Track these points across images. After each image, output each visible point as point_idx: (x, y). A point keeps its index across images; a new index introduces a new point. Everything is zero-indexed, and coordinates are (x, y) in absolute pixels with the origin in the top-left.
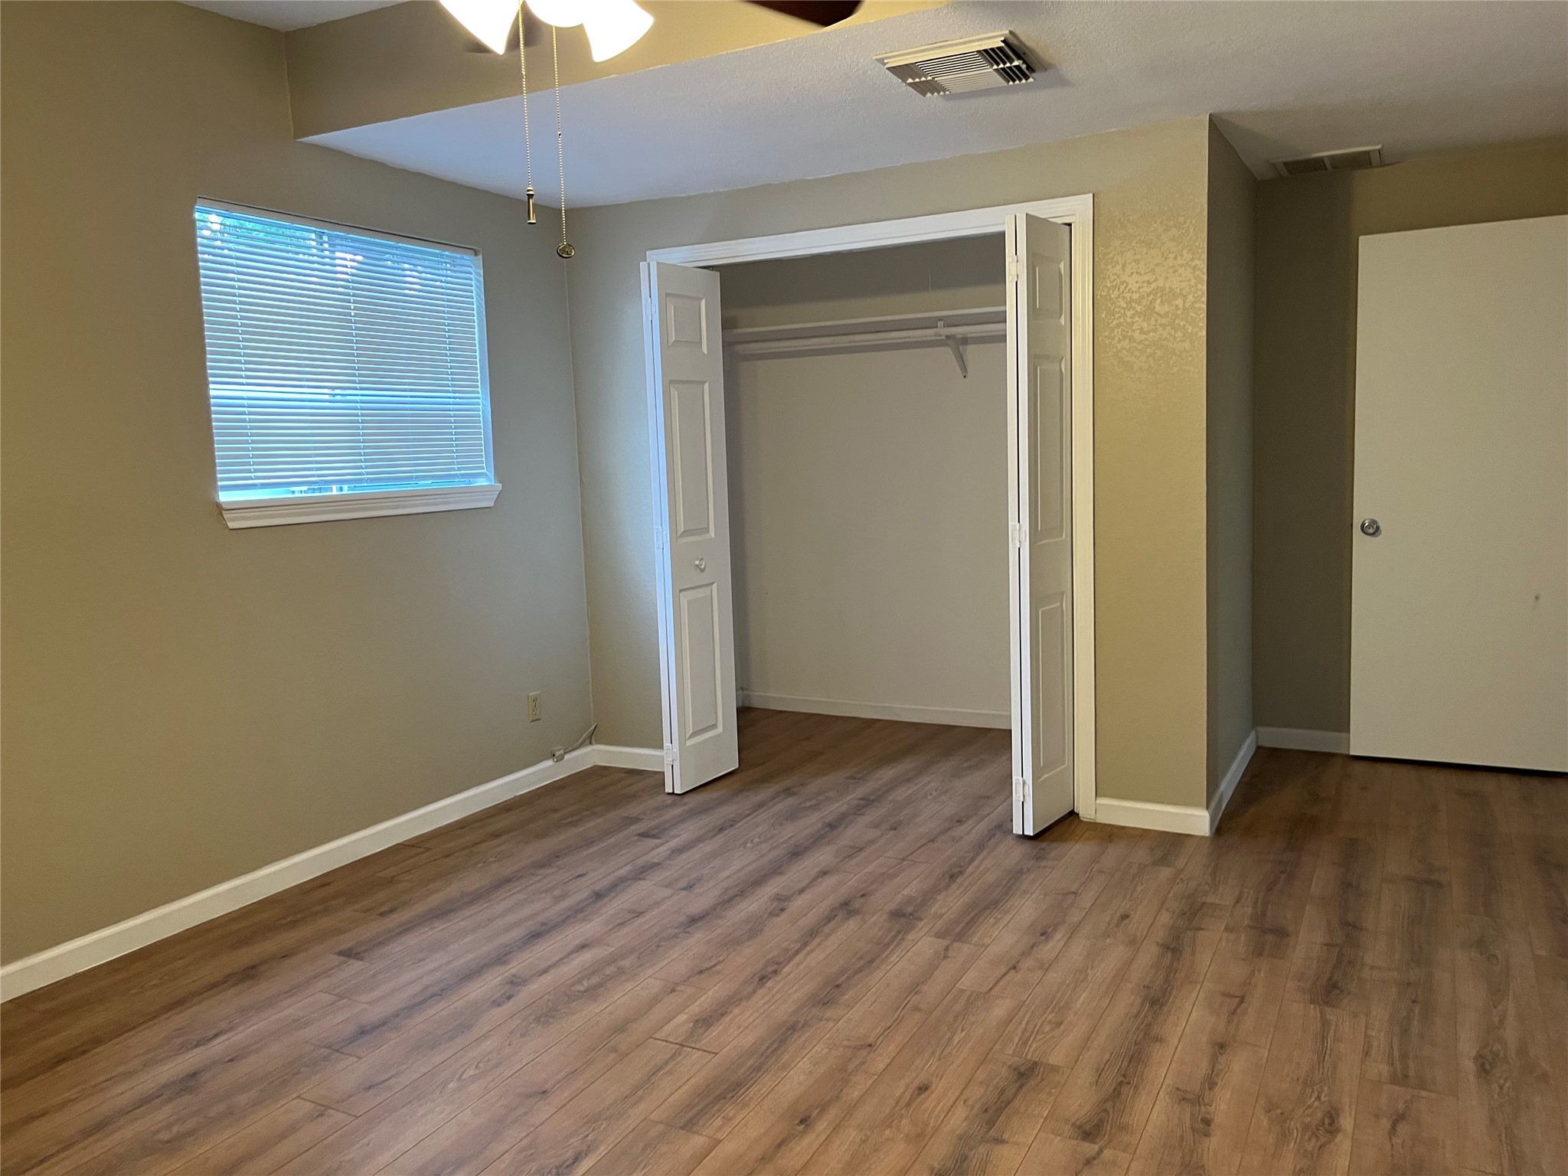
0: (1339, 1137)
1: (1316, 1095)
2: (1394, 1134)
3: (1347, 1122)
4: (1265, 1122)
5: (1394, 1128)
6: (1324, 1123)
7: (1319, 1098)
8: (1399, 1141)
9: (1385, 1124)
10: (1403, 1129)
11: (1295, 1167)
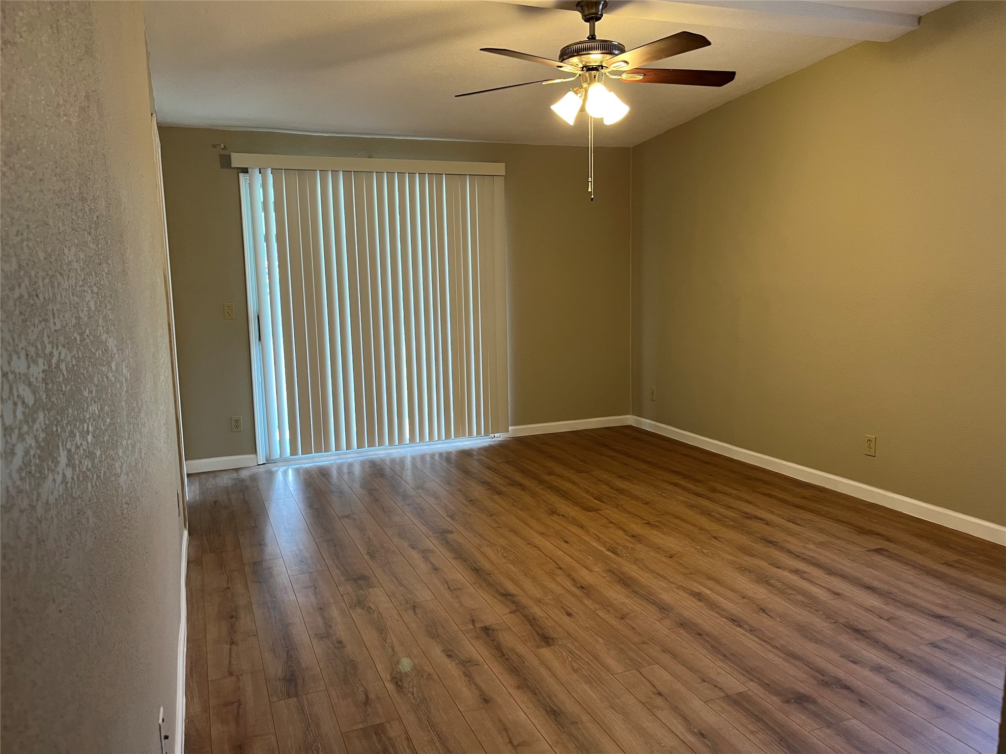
0: (389, 678)
1: (415, 694)
2: (365, 692)
3: (390, 687)
4: (426, 668)
5: (367, 697)
6: (400, 681)
7: (413, 694)
8: (360, 690)
9: (372, 696)
10: (362, 697)
11: (397, 655)
